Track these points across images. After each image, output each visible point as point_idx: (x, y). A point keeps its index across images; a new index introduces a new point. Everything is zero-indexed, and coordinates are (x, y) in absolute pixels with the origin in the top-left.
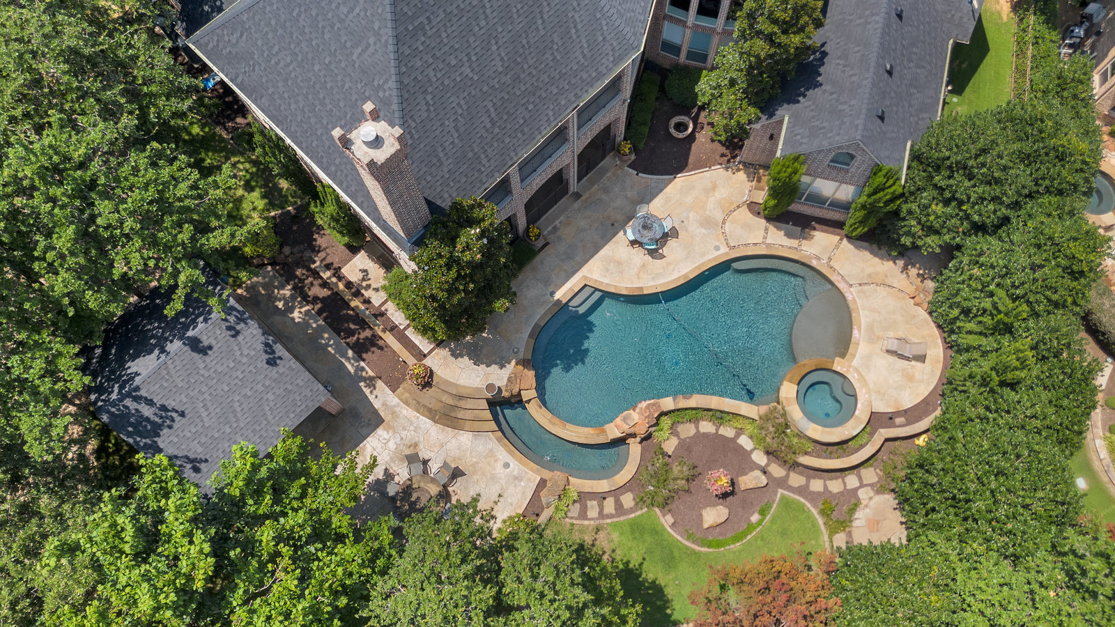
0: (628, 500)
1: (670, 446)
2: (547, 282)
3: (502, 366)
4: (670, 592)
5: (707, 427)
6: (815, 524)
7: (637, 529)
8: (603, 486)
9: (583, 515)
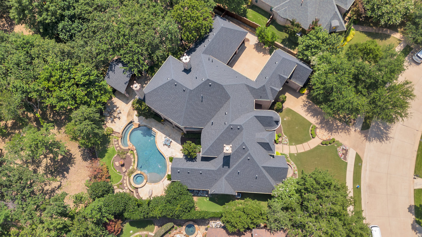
0: (118, 148)
1: (129, 154)
2: (156, 126)
3: (138, 121)
4: (104, 159)
5: (133, 160)
6: (118, 182)
7: (114, 151)
8: (120, 143)
9: (115, 141)
